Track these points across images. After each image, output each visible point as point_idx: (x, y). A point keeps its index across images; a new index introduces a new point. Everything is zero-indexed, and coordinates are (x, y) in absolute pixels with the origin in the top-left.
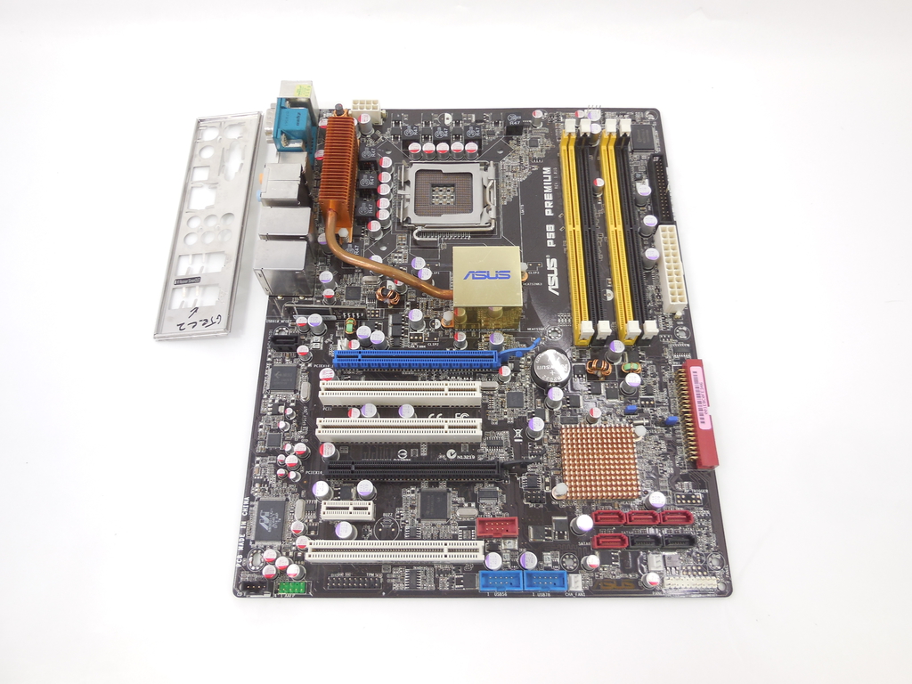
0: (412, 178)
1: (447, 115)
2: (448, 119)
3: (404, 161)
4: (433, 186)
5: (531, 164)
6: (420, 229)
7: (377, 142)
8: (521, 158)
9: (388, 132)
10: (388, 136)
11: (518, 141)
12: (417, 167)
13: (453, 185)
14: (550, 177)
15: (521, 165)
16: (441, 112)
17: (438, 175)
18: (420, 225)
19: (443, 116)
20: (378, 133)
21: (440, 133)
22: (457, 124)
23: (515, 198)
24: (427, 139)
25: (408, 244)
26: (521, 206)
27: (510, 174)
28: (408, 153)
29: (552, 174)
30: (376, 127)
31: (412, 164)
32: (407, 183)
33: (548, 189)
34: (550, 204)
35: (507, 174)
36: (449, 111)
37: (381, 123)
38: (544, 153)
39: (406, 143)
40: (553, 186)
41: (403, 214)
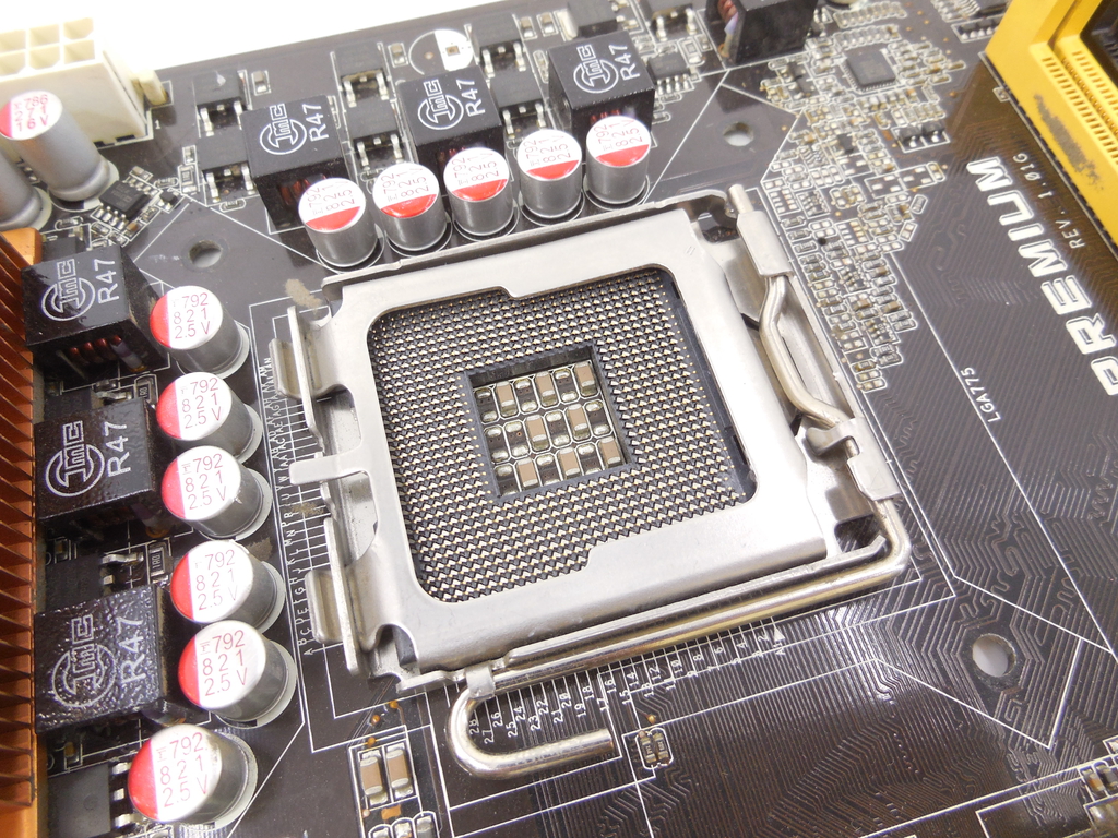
0: (353, 368)
1: (445, 38)
2: (452, 51)
3: (294, 288)
4: (478, 380)
5: (903, 161)
6: (480, 680)
7: (142, 222)
8: (845, 144)
9: (189, 163)
10: (191, 181)
11: (795, 73)
12: (365, 303)
13: (584, 353)
14: (1016, 198)
15: (862, 173)
16: (418, 32)
17: (490, 320)
18: (473, 662)
19: (431, 44)
20: (141, 178)
21: (441, 110)
22: (504, 60)
23: (914, 343)
24: (380, 153)
25: (430, 801)
26: (966, 376)
27: (831, 228)
28: (301, 241)
29: (1021, 183)
30: (125, 153)
31: (336, 291)
32: (333, 398)
33: (1044, 258)
34: (1096, 328)
35: (816, 230)
36: (453, 20)
37: (144, 128)
38: (935, 100)
39: (281, 192)
40: (1054, 233)
41: (354, 599)
